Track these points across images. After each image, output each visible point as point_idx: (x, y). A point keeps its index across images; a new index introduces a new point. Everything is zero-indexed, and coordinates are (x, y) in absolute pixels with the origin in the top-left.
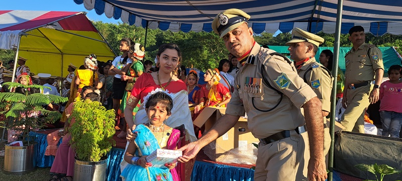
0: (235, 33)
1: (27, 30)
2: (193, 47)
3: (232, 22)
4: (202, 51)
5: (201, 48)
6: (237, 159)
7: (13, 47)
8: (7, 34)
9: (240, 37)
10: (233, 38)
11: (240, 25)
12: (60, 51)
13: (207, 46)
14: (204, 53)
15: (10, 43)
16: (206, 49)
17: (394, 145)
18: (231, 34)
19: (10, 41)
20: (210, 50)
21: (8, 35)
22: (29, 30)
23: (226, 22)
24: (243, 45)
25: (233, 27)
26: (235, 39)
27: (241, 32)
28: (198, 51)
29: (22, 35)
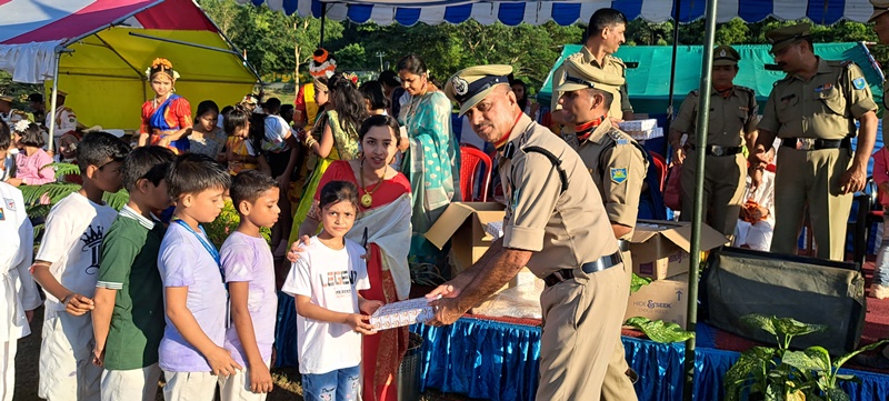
0: (481, 107)
1: (71, 40)
2: (428, 40)
3: (476, 88)
4: (447, 47)
5: (444, 39)
6: (514, 309)
7: (43, 78)
8: (29, 52)
9: (490, 115)
10: (478, 117)
11: (490, 94)
12: (139, 73)
13: (459, 36)
14: (453, 51)
15: (37, 70)
16: (457, 43)
17: (822, 274)
18: (476, 110)
19: (37, 66)
20: (465, 44)
21: (32, 51)
22: (74, 39)
23: (466, 91)
24: (495, 125)
25: (478, 98)
26: (482, 119)
27: (492, 104)
28: (440, 47)
29: (61, 52)
